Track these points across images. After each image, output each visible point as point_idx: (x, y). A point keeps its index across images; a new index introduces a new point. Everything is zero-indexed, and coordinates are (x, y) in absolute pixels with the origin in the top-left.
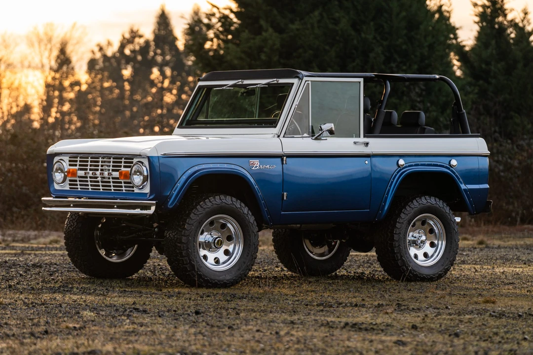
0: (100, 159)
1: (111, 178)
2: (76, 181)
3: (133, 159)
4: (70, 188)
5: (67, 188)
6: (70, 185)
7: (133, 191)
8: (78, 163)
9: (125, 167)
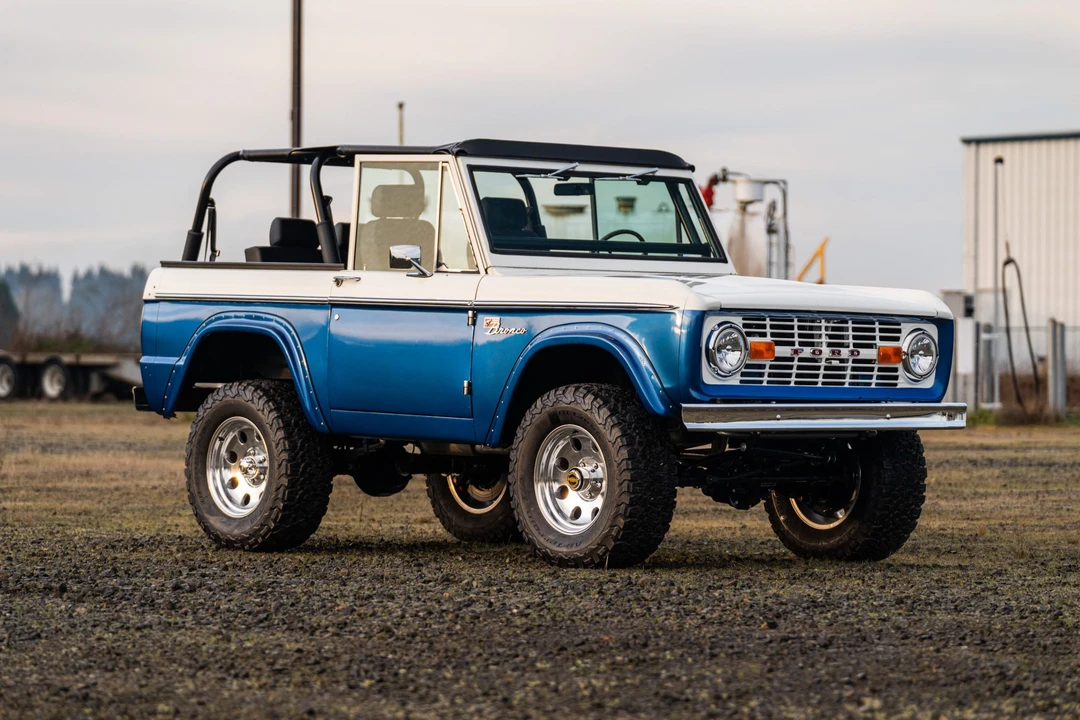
0: (823, 324)
1: (851, 361)
2: (763, 367)
3: (899, 324)
4: (741, 381)
5: (735, 381)
6: (743, 374)
7: (896, 385)
8: (768, 330)
9: (882, 339)
